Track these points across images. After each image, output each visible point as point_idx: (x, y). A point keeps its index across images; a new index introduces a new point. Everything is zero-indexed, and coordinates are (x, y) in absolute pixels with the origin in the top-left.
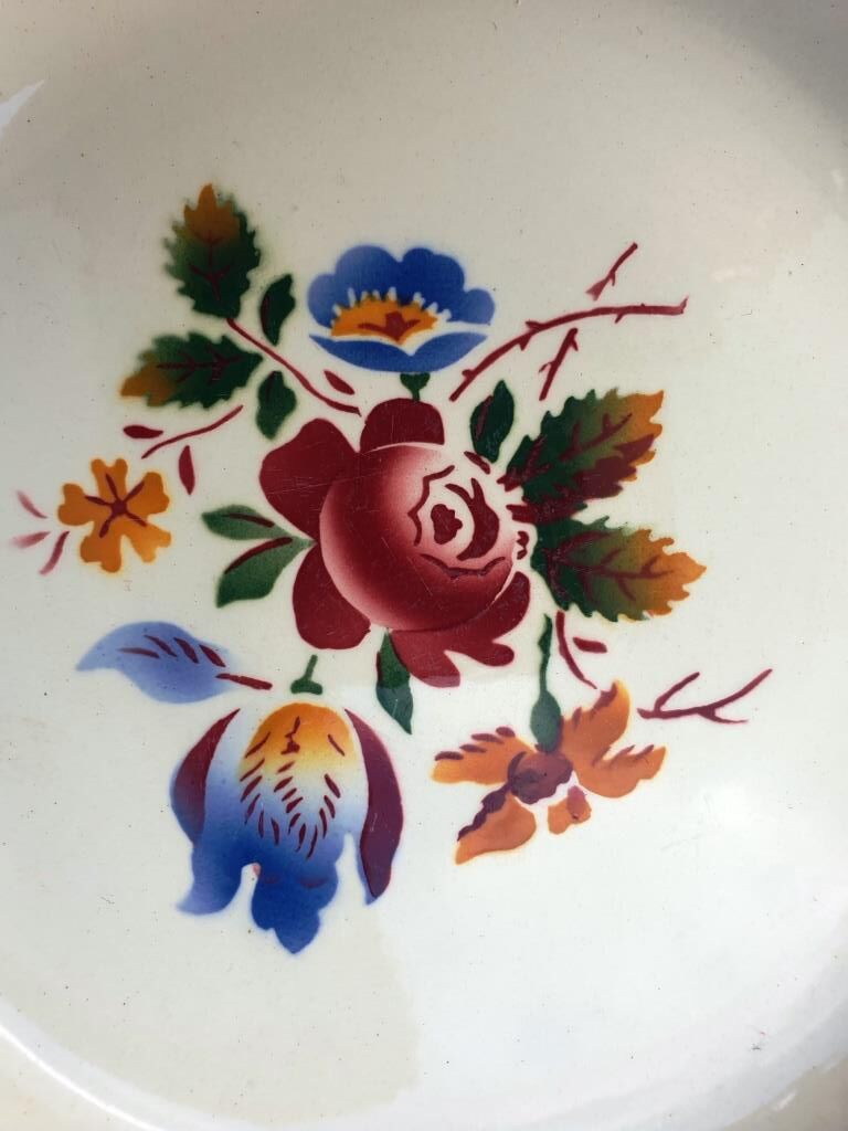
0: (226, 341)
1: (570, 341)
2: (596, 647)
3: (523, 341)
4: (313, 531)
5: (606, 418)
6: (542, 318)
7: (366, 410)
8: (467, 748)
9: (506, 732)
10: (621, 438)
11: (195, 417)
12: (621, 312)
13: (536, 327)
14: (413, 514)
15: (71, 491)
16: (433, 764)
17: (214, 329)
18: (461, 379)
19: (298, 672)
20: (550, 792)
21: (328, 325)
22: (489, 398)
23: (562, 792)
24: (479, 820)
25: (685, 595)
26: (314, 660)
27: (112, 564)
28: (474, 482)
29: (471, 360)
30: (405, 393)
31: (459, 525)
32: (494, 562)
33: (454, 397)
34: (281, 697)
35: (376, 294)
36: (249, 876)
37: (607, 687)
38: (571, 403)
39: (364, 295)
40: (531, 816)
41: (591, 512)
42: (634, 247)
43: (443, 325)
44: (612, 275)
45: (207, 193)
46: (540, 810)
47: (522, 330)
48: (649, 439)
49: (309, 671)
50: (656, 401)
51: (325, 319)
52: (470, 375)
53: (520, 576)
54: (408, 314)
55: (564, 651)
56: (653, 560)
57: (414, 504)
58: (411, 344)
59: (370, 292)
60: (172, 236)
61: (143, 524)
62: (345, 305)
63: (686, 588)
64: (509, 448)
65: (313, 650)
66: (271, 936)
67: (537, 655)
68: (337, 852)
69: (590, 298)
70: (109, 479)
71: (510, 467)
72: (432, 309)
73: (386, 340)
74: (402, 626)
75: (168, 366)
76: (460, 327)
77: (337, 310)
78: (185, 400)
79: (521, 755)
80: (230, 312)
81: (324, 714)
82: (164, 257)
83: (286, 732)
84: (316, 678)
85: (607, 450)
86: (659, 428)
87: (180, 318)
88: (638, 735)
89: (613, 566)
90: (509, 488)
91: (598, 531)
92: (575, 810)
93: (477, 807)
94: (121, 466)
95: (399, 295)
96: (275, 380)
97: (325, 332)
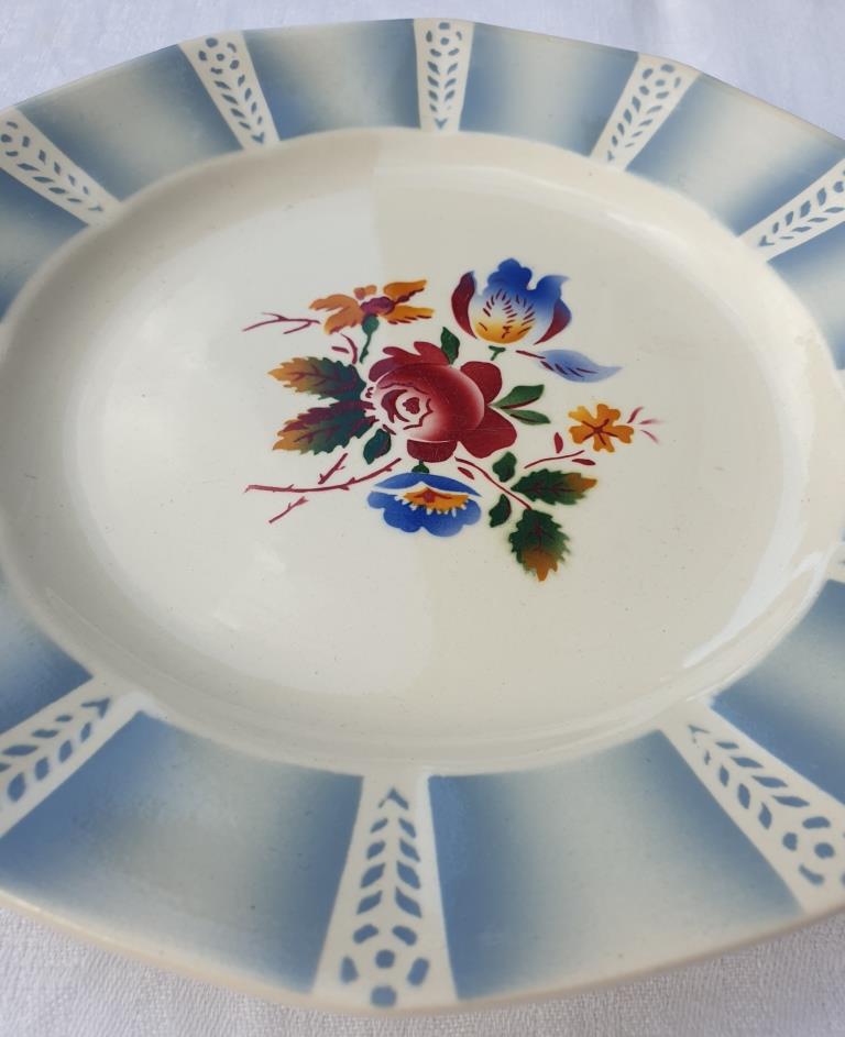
0: (533, 500)
1: (324, 479)
2: (335, 349)
3: (353, 481)
4: (487, 410)
5: (310, 442)
6: (339, 490)
7: (452, 459)
8: (414, 319)
9: (393, 322)
10: (303, 432)
11: (552, 467)
12: (290, 489)
13: (344, 487)
14: (430, 412)
15: (627, 440)
16: (434, 315)
17: (539, 506)
18: (393, 467)
19: (500, 355)
20: (373, 300)
21: (470, 500)
22: (378, 456)
23: (367, 299)
24: (412, 293)
25: (283, 364)
26: (493, 359)
27: (602, 408)
28: (393, 421)
29: (385, 476)
30: (427, 464)
31: (404, 404)
32: (386, 387)
33: (399, 460)
34: (511, 347)
35: (439, 512)
36: (532, 285)
37: (335, 334)
38: (329, 450)
39: (446, 513)
40: (385, 292)
41: (328, 402)
42: (271, 522)
43: (400, 494)
44: (290, 508)
45: (542, 576)
46: (380, 294)
47: (351, 487)
48: (285, 430)
49: (495, 355)
50: (278, 446)
51: (472, 504)
52: (388, 468)
53: (374, 380)
54: (421, 501)
55: (355, 349)
56: (297, 379)
57: (429, 416)
58: (421, 487)
59: (443, 514)
60: (565, 555)
61: (584, 422)
62: (458, 509)
63: (282, 367)
64: (370, 434)
65: (492, 362)
66: (523, 265)
67: (369, 349)
68: (486, 290)
69: (306, 498)
70: (604, 443)
71: (371, 425)
72: (406, 502)
73: (435, 490)
74: (443, 367)
75: (570, 491)
76: (390, 492)
77: (463, 507)
78: (558, 474)
79: (386, 314)
80: (528, 512)
81: (488, 338)
82: (568, 545)
83: (508, 334)
84: (492, 352)
85: (312, 428)
86: (279, 434)
87: (559, 513)
88: (323, 315)
89: (321, 380)
90: (373, 417)
91: (325, 394)
92: (361, 293)
93: (412, 298)
94: (597, 448)
95: (425, 511)
96: (504, 478)
97: (472, 497)
